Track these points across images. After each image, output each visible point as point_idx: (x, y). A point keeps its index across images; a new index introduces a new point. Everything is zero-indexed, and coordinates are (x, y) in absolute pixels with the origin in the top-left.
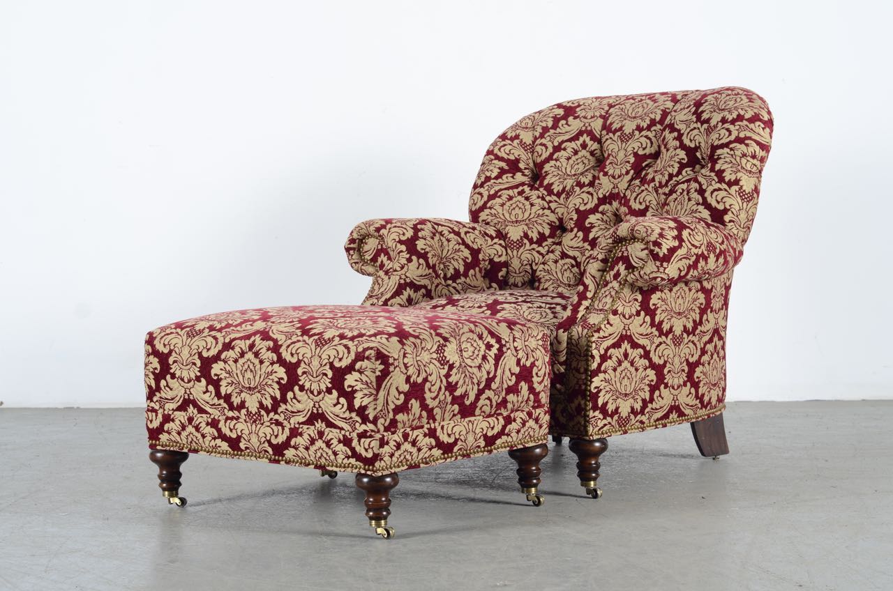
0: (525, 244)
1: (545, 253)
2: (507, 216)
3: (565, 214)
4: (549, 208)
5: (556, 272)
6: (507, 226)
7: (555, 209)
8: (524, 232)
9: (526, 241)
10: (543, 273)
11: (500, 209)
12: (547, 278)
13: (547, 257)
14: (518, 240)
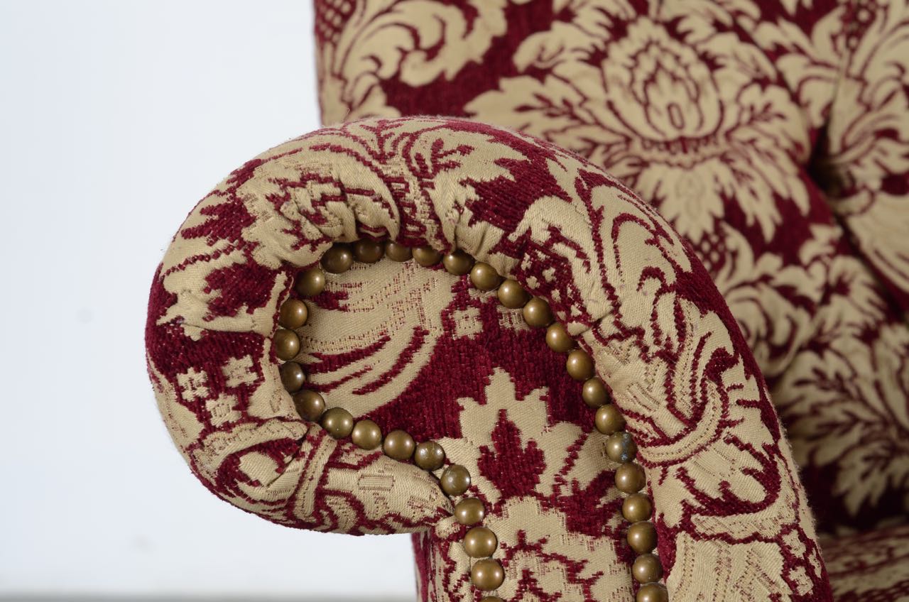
0: (735, 254)
1: (816, 296)
2: (633, 113)
3: (846, 111)
4: (781, 82)
5: (877, 386)
6: (644, 164)
7: (802, 83)
8: (722, 195)
9: (735, 240)
10: (814, 394)
11: (589, 81)
12: (836, 414)
13: (829, 314)
14: (705, 237)
